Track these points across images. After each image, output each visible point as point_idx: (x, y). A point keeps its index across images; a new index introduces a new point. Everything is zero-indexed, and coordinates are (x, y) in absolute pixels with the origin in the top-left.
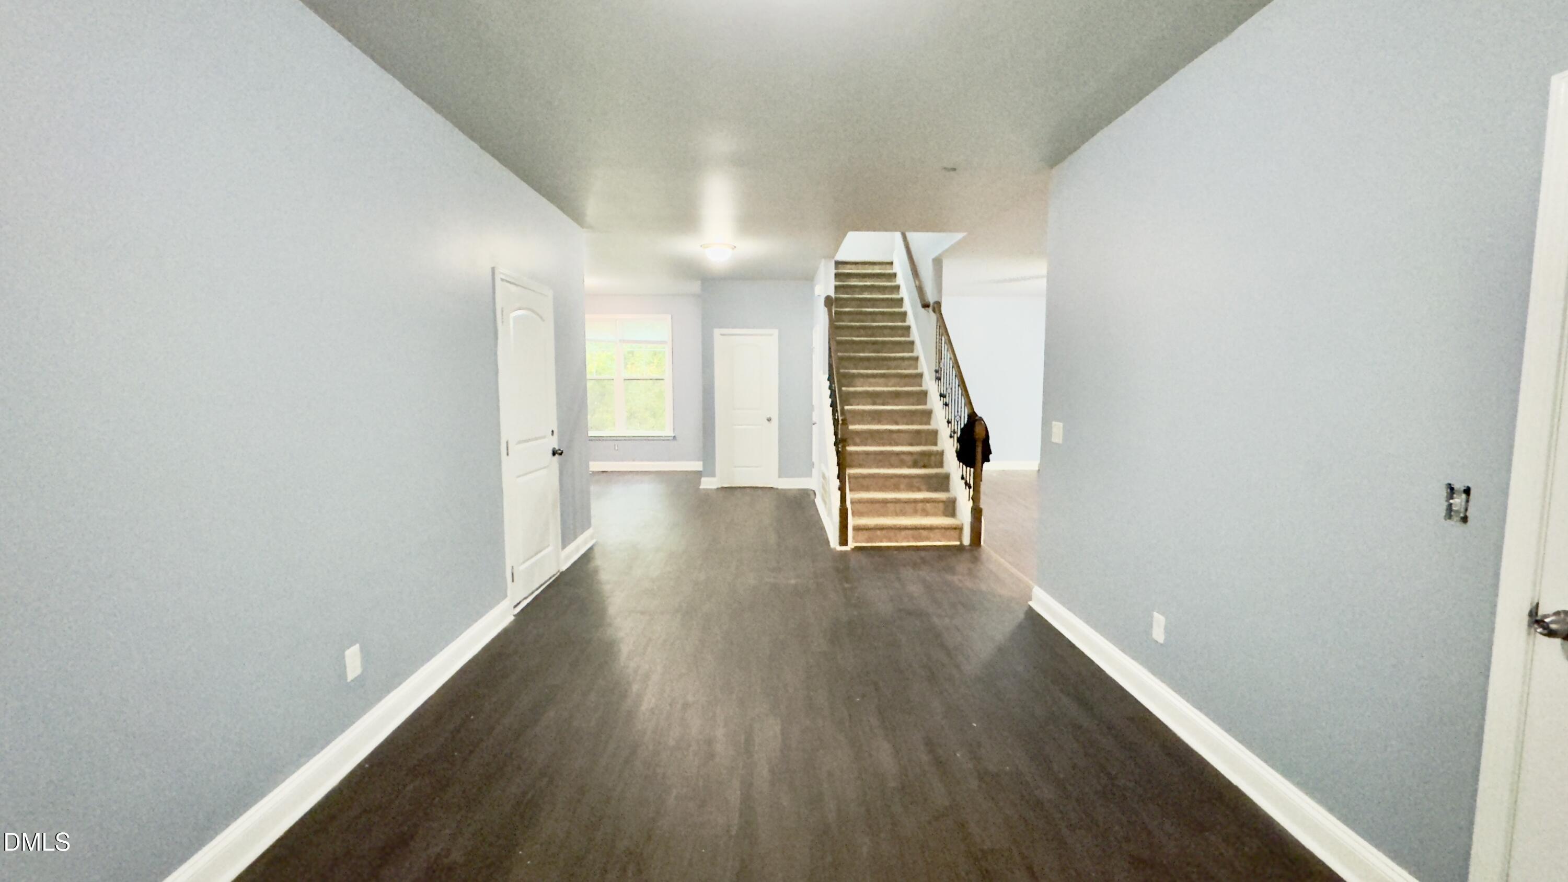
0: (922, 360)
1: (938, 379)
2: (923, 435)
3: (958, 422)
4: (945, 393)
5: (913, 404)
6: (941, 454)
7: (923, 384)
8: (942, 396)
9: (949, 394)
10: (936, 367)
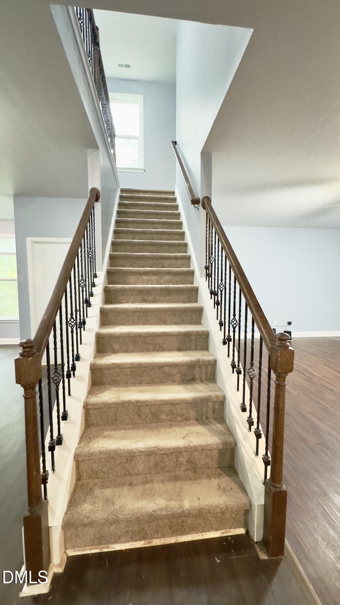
0: (194, 260)
1: (209, 275)
2: (193, 338)
3: (234, 328)
4: (216, 290)
5: (184, 302)
6: (214, 364)
7: (195, 282)
8: (213, 293)
9: (221, 291)
10: (206, 264)
